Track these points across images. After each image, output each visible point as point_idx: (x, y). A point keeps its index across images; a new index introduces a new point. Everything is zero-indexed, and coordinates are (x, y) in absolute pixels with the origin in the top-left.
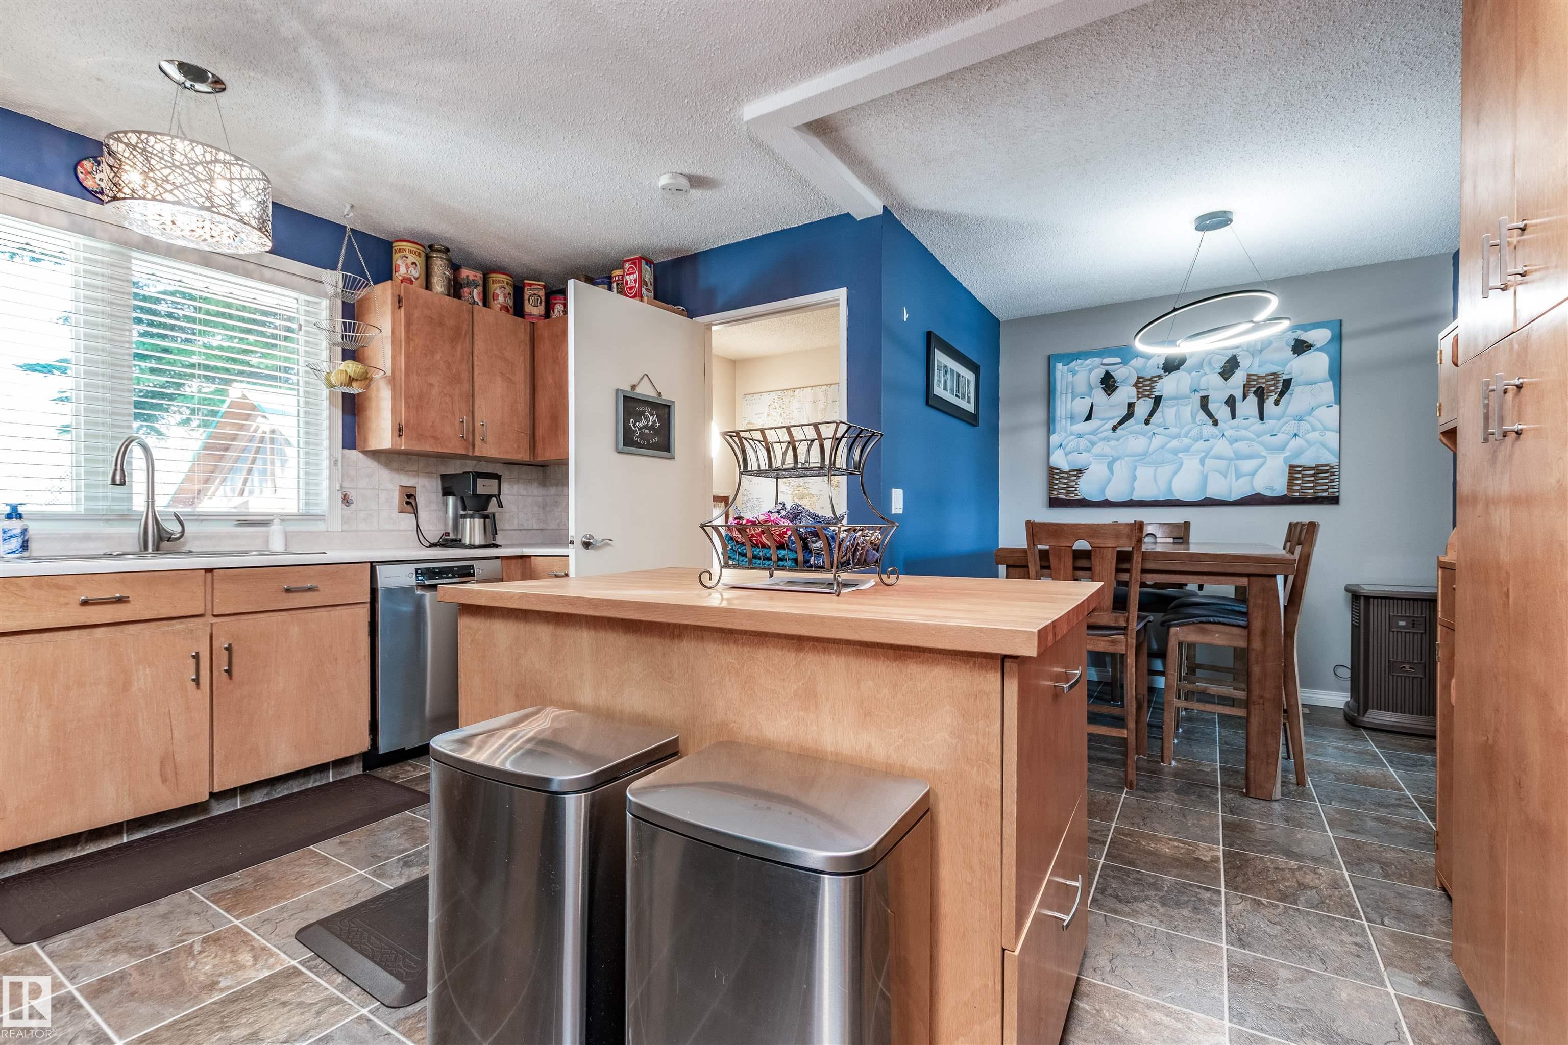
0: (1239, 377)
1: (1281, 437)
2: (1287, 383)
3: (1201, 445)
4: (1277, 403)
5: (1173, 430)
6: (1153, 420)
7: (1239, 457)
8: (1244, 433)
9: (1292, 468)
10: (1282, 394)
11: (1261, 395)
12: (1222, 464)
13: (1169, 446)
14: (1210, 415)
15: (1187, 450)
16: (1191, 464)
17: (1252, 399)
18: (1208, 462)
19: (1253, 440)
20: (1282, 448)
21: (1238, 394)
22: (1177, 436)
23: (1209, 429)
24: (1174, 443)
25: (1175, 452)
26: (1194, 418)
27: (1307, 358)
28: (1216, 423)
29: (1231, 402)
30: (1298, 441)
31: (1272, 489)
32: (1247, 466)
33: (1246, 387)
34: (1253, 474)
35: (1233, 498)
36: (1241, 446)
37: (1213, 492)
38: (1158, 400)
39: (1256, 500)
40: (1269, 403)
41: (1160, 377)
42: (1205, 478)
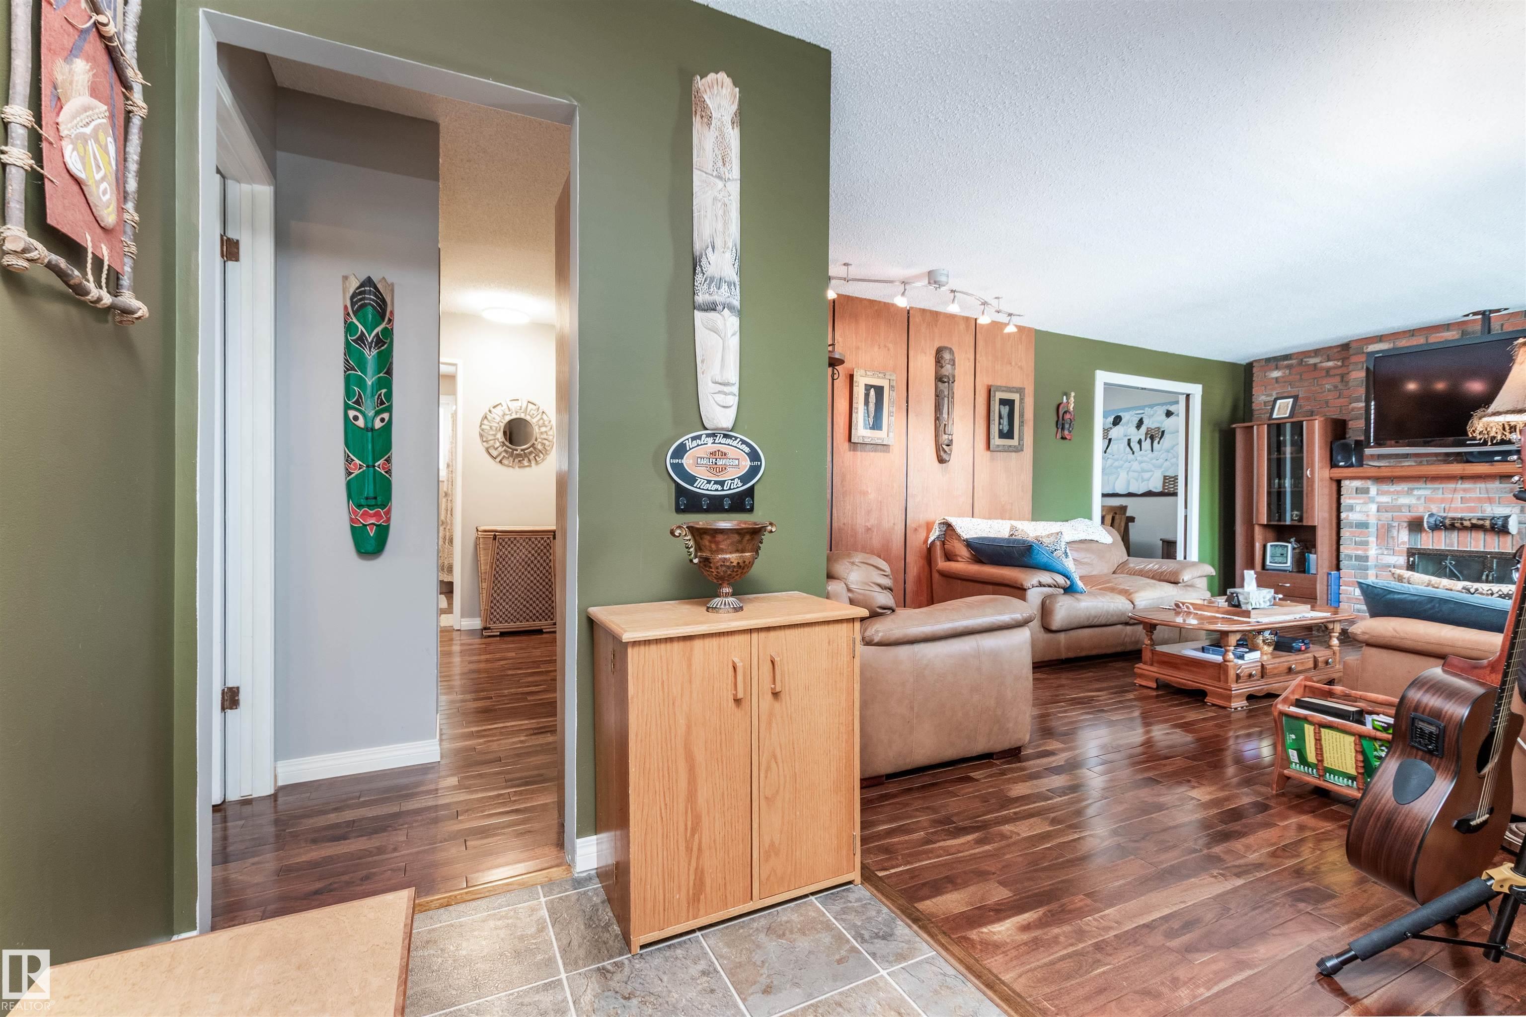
0: (1143, 429)
1: (1161, 461)
2: (1163, 432)
3: (1127, 464)
4: (1159, 443)
5: (1115, 457)
6: (1108, 451)
7: (1143, 471)
8: (1145, 458)
9: (1165, 477)
10: (1161, 438)
11: (1152, 438)
12: (1136, 474)
13: (1114, 465)
14: (1131, 449)
15: (1121, 467)
16: (1123, 475)
17: (1149, 440)
18: (1130, 473)
19: (1148, 462)
20: (1160, 467)
21: (1143, 438)
22: (1117, 460)
23: (1131, 456)
24: (1116, 464)
25: (1117, 468)
26: (1125, 450)
27: (1172, 418)
28: (1133, 453)
29: (1140, 442)
30: (1167, 463)
31: (1156, 488)
32: (1146, 475)
33: (1146, 434)
34: (1148, 480)
35: (1139, 493)
36: (1143, 465)
37: (1132, 490)
38: (1110, 440)
39: (1149, 494)
40: (1156, 442)
41: (1111, 428)
42: (1128, 483)
